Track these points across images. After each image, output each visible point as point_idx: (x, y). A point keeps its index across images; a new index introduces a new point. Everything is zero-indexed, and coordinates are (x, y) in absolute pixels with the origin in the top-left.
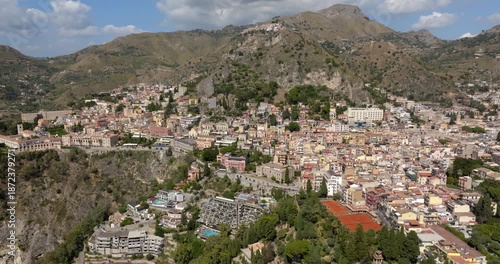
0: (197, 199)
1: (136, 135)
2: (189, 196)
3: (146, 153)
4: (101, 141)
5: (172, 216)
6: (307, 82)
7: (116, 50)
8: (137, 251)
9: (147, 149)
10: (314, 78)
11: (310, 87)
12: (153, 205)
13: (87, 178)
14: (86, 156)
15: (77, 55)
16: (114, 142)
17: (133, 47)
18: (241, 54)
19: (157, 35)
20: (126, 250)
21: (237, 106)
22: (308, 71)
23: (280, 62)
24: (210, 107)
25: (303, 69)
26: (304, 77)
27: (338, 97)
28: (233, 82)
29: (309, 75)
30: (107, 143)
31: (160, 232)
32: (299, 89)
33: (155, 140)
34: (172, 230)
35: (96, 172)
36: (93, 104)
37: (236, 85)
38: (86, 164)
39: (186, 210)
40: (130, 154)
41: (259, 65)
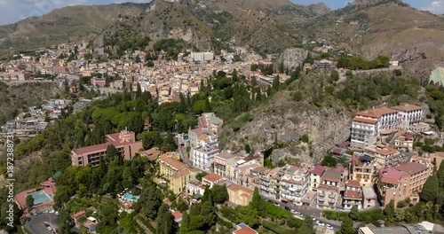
0: (74, 103)
1: (43, 72)
2: (68, 101)
3: (49, 83)
4: (17, 76)
5: (55, 112)
6: (170, 37)
7: (52, 21)
8: (32, 130)
9: (51, 81)
10: (175, 34)
11: (172, 40)
12: (44, 107)
13: (7, 101)
14: (7, 87)
15: (16, 25)
16: (27, 77)
17: (67, 18)
18: (127, 18)
19: (90, 8)
20: (25, 130)
21: (118, 53)
22: (171, 29)
23: (152, 23)
24: (100, 54)
25: (167, 27)
26: (168, 33)
27: (190, 46)
28: (119, 37)
29: (171, 32)
30: (22, 78)
31: (48, 120)
32: (163, 42)
33: (56, 75)
34: (55, 119)
35: (14, 96)
36: (20, 57)
37: (121, 40)
38: (7, 92)
39: (65, 108)
40: (39, 84)
41: (139, 25)
